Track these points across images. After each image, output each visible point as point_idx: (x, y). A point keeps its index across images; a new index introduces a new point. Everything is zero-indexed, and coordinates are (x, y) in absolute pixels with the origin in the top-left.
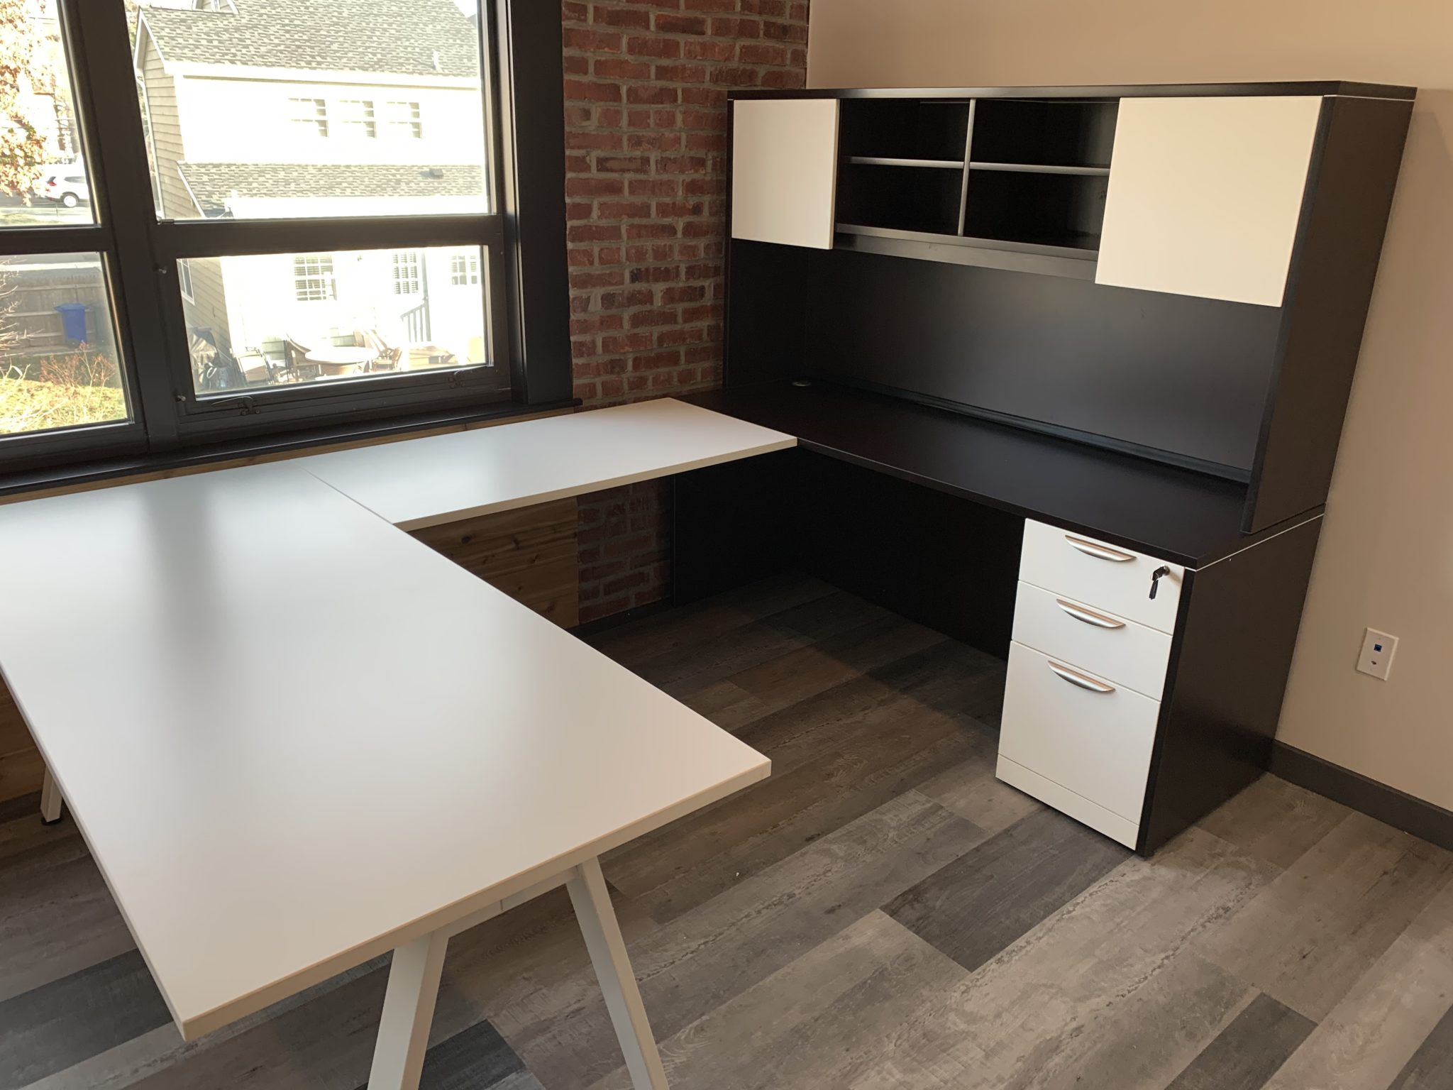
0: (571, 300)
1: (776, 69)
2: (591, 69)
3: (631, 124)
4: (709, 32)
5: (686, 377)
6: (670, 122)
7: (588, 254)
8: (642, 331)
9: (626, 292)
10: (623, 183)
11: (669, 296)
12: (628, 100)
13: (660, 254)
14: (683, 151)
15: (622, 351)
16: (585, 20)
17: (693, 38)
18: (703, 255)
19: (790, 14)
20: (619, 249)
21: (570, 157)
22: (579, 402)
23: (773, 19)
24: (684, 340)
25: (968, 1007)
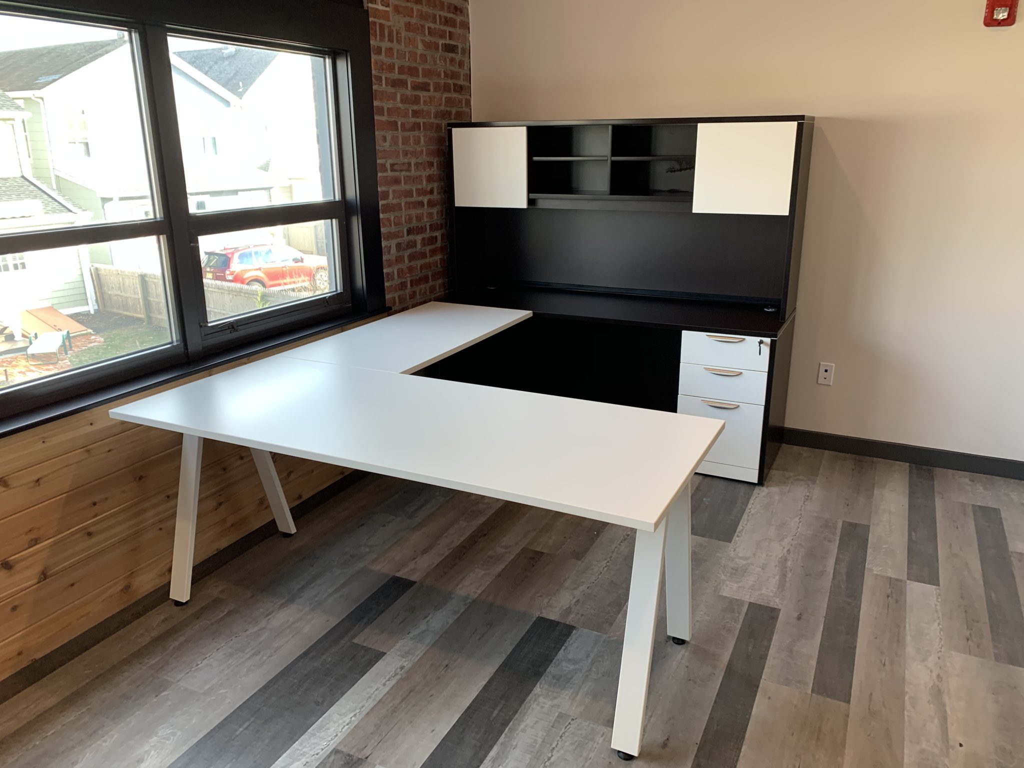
0: (383, 248)
1: (460, 110)
2: (386, 113)
3: (403, 144)
4: (432, 90)
5: (432, 290)
6: (417, 142)
7: (389, 220)
8: (413, 263)
9: (406, 242)
10: (401, 178)
11: (424, 243)
12: (401, 130)
13: (419, 218)
14: (424, 158)
15: (405, 277)
16: (382, 85)
17: (426, 94)
18: (436, 218)
19: (463, 79)
20: (401, 216)
21: (379, 164)
22: (390, 308)
23: (456, 82)
24: (430, 267)
25: (741, 555)
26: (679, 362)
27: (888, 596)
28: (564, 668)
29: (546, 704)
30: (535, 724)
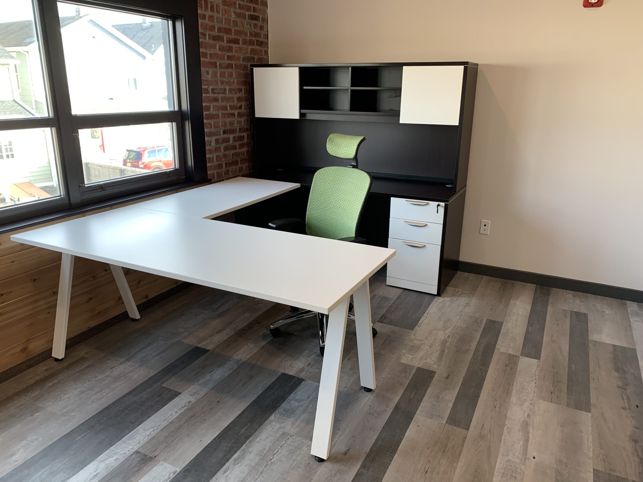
0: (206, 141)
1: (260, 57)
2: (208, 57)
3: (220, 76)
4: (241, 43)
5: (241, 169)
6: (231, 75)
7: (210, 124)
8: (227, 152)
9: (222, 138)
10: (219, 98)
11: (235, 139)
12: (219, 68)
13: (231, 124)
14: (235, 86)
15: (222, 160)
16: (206, 39)
17: (237, 45)
18: (243, 124)
19: (263, 38)
20: (219, 122)
21: (204, 88)
22: (211, 180)
23: (258, 39)
24: (239, 155)
25: (418, 338)
26: (389, 217)
27: (506, 366)
28: (292, 405)
29: (276, 426)
30: (267, 438)
